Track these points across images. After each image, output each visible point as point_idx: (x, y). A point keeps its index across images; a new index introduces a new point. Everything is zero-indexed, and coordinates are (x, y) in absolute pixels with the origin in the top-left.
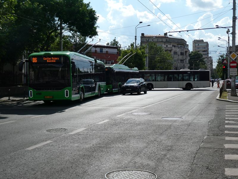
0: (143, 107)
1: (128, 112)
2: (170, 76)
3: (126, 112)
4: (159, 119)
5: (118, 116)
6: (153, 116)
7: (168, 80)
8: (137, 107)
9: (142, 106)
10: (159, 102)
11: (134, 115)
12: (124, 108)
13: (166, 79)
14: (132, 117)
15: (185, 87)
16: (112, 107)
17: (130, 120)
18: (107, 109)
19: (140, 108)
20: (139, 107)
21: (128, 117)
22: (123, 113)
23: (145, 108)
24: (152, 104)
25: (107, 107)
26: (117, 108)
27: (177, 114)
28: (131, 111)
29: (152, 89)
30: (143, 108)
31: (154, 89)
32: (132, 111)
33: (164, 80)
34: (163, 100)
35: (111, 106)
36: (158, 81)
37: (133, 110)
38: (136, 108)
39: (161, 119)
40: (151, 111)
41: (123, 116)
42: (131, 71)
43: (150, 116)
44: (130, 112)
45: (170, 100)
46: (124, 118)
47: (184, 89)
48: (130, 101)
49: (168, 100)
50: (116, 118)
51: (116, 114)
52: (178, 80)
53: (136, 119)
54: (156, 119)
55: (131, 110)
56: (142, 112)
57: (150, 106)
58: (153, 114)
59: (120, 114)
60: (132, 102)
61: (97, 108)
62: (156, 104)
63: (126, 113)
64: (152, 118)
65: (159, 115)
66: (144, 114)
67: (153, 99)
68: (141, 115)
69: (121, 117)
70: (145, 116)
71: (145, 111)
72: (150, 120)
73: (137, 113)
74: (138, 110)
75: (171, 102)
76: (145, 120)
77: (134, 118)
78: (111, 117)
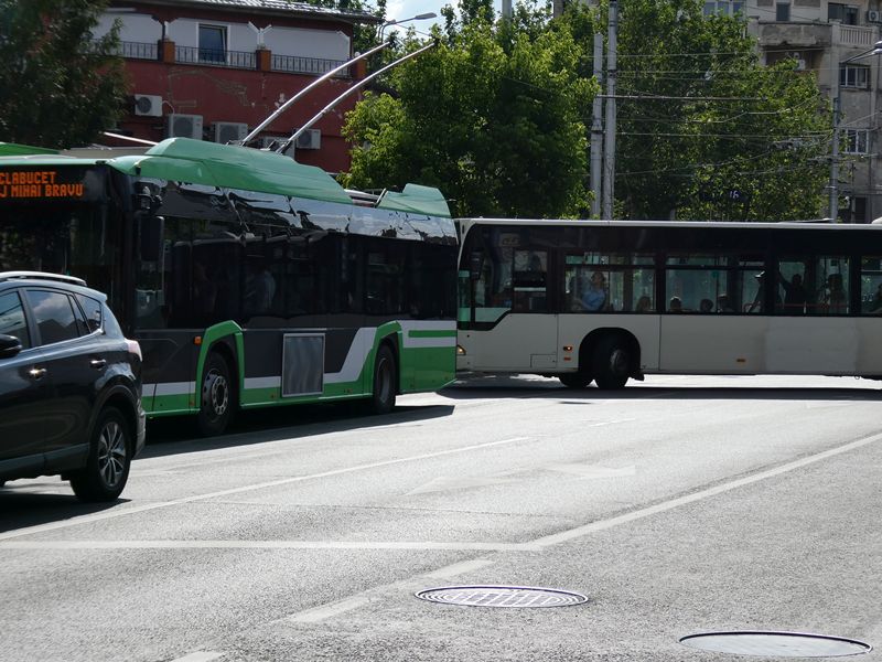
0: (536, 536)
1: (401, 585)
3: (379, 581)
4: (663, 648)
5: (302, 618)
6: (608, 620)
8: (485, 536)
9: (529, 528)
10: (681, 495)
11: (450, 611)
12: (363, 545)
14: (432, 628)
16: (265, 536)
17: (402, 654)
18: (217, 551)
19: (502, 547)
20: (501, 537)
21: (395, 625)
22: (350, 593)
23: (549, 553)
24: (615, 514)
25: (222, 535)
26: (311, 545)
28: (426, 575)
30: (536, 545)
32: (435, 575)
34: (724, 480)
35: (259, 531)
36: (678, 310)
37: (449, 562)
38: (478, 546)
39: (678, 647)
40: (602, 572)
41: (348, 614)
43: (584, 616)
44: (417, 585)
45: (777, 480)
46: (359, 638)
48: (427, 487)
49: (761, 485)
50: (288, 635)
51: (286, 604)
53: (462, 643)
54: (637, 647)
55: (428, 568)
56: (519, 580)
57: (595, 527)
58: (614, 600)
59: (323, 596)
60: (446, 493)
61: (138, 544)
62: (654, 518)
63: (381, 589)
64: (602, 638)
65: (666, 614)
66: (532, 598)
67: (632, 472)
68: (502, 612)
69: (329, 623)
70: (538, 617)
71: (544, 576)
72: (577, 654)
73: (476, 591)
74: (489, 562)
75: (790, 503)
76: (537, 655)
77: (440, 634)
78: (242, 625)
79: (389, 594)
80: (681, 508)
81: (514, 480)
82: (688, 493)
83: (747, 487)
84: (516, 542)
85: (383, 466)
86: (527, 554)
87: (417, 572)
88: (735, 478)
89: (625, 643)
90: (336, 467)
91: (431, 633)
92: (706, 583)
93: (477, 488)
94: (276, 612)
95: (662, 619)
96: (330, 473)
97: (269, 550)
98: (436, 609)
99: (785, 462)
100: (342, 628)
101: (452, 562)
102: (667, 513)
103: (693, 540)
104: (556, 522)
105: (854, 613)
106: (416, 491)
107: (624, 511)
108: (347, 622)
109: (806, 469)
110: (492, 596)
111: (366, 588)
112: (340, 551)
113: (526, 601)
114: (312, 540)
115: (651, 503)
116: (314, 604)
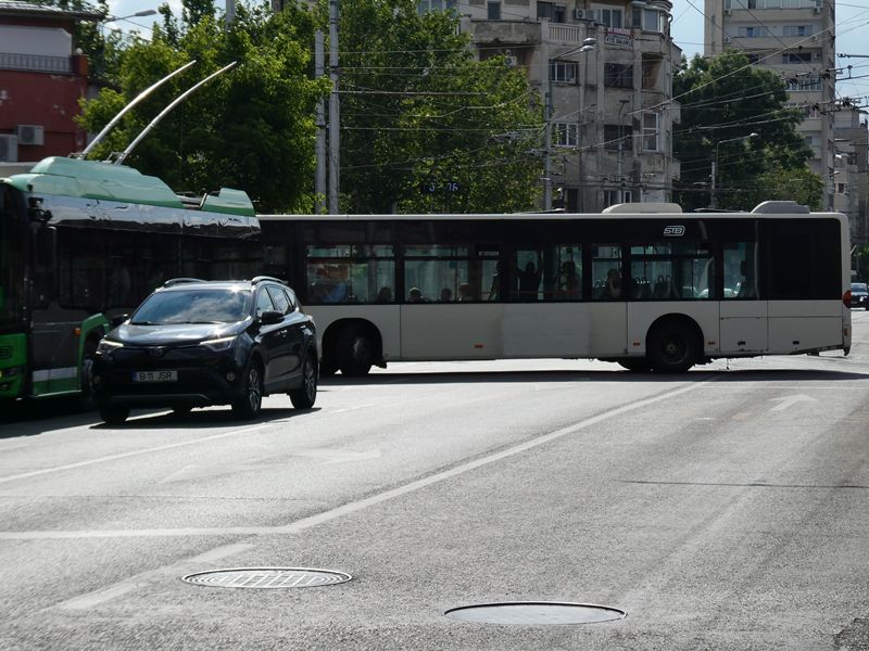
0: (292, 519)
1: (167, 570)
2: (524, 258)
3: (143, 566)
4: (431, 621)
5: (72, 605)
7: (505, 295)
8: (242, 520)
9: (285, 512)
10: (427, 475)
11: (218, 593)
12: (127, 534)
13: (487, 284)
14: (198, 608)
15: (641, 350)
16: (22, 527)
17: (177, 636)
19: (262, 531)
20: (259, 521)
21: (166, 609)
22: (116, 579)
23: (308, 534)
24: (366, 495)
26: (70, 535)
27: (576, 574)
28: (190, 560)
29: (374, 370)
30: (294, 528)
31: (393, 368)
32: (199, 559)
33: (472, 295)
34: (467, 460)
35: (15, 522)
36: (418, 299)
37: (211, 547)
38: (238, 530)
39: (445, 620)
40: (362, 551)
41: (118, 601)
42: (196, 219)
43: (350, 594)
44: (182, 569)
45: (516, 458)
46: (131, 623)
47: (639, 368)
48: (178, 475)
49: (502, 464)
50: (61, 623)
51: (54, 592)
52: (588, 295)
53: (234, 624)
54: (406, 621)
55: (191, 553)
56: (283, 562)
57: (349, 509)
58: (377, 578)
59: (89, 583)
62: (404, 497)
63: (147, 575)
64: (370, 614)
65: (428, 590)
66: (298, 578)
67: (378, 455)
68: (270, 593)
69: (100, 609)
70: (306, 596)
71: (306, 557)
72: (349, 629)
73: (242, 574)
74: (250, 546)
75: (532, 480)
76: (310, 633)
77: (212, 616)
78: (13, 614)
79: (154, 579)
80: (429, 487)
81: (263, 466)
82: (434, 473)
83: (489, 466)
84: (274, 525)
85: (130, 457)
86: (286, 536)
87: (180, 557)
88: (476, 457)
89: (393, 617)
90: (83, 459)
91: (203, 615)
92: (463, 558)
93: (229, 475)
94: (44, 601)
95: (426, 593)
96: (79, 464)
97: (28, 541)
98: (204, 592)
99: (522, 441)
100: (112, 614)
101: (214, 546)
102: (416, 492)
103: (445, 518)
104: (309, 505)
105: (605, 582)
106: (168, 479)
107: (375, 492)
108: (117, 608)
109: (543, 447)
110: (258, 578)
111: (131, 575)
112: (101, 540)
113: (291, 581)
114: (70, 529)
115: (400, 484)
116: (82, 592)
